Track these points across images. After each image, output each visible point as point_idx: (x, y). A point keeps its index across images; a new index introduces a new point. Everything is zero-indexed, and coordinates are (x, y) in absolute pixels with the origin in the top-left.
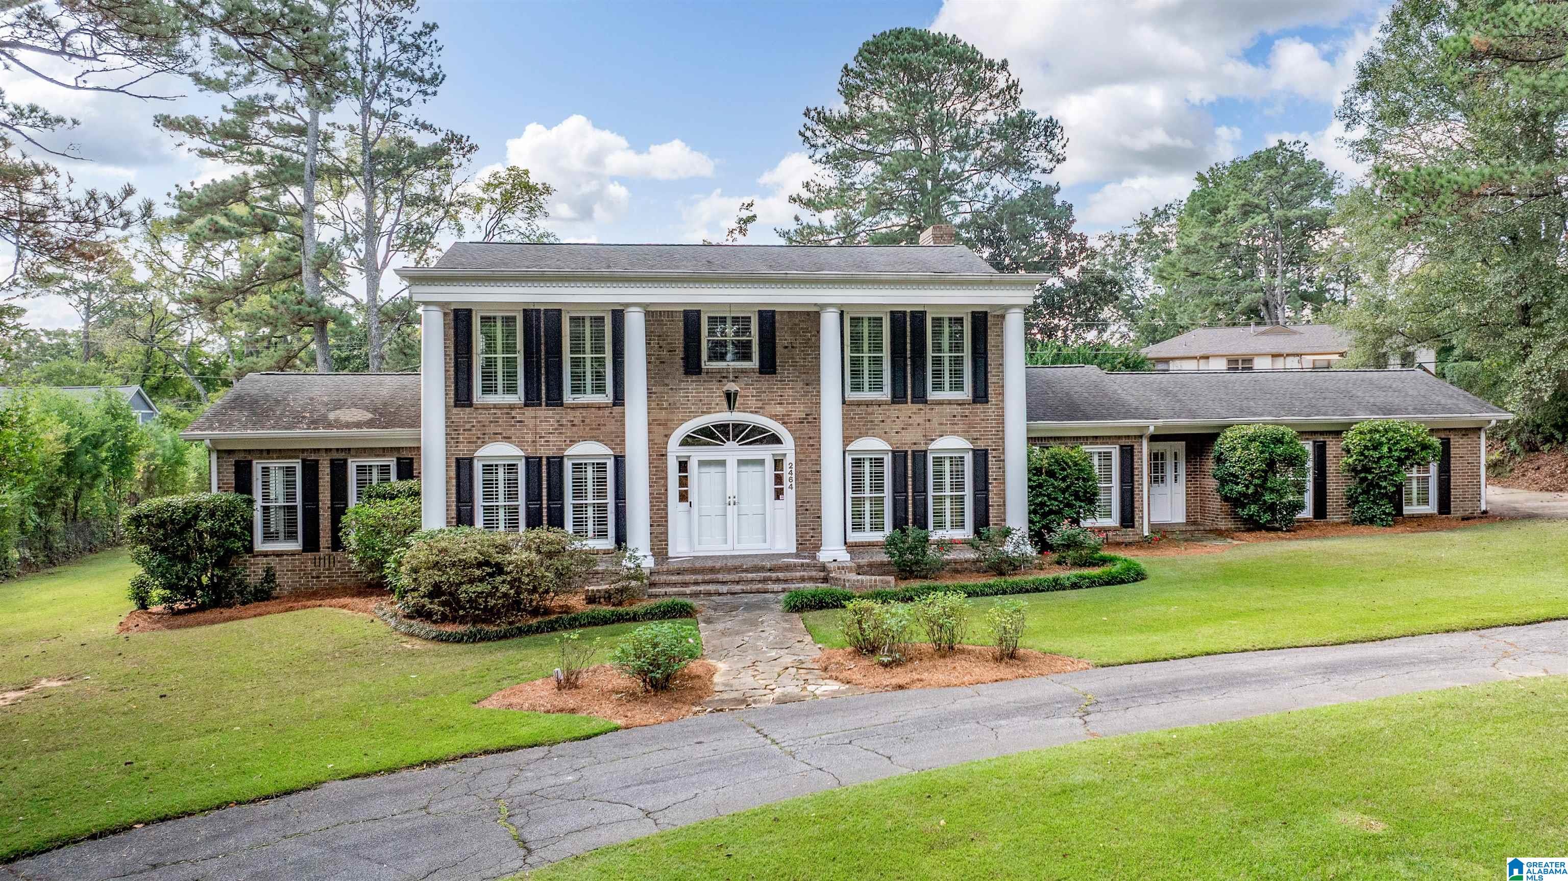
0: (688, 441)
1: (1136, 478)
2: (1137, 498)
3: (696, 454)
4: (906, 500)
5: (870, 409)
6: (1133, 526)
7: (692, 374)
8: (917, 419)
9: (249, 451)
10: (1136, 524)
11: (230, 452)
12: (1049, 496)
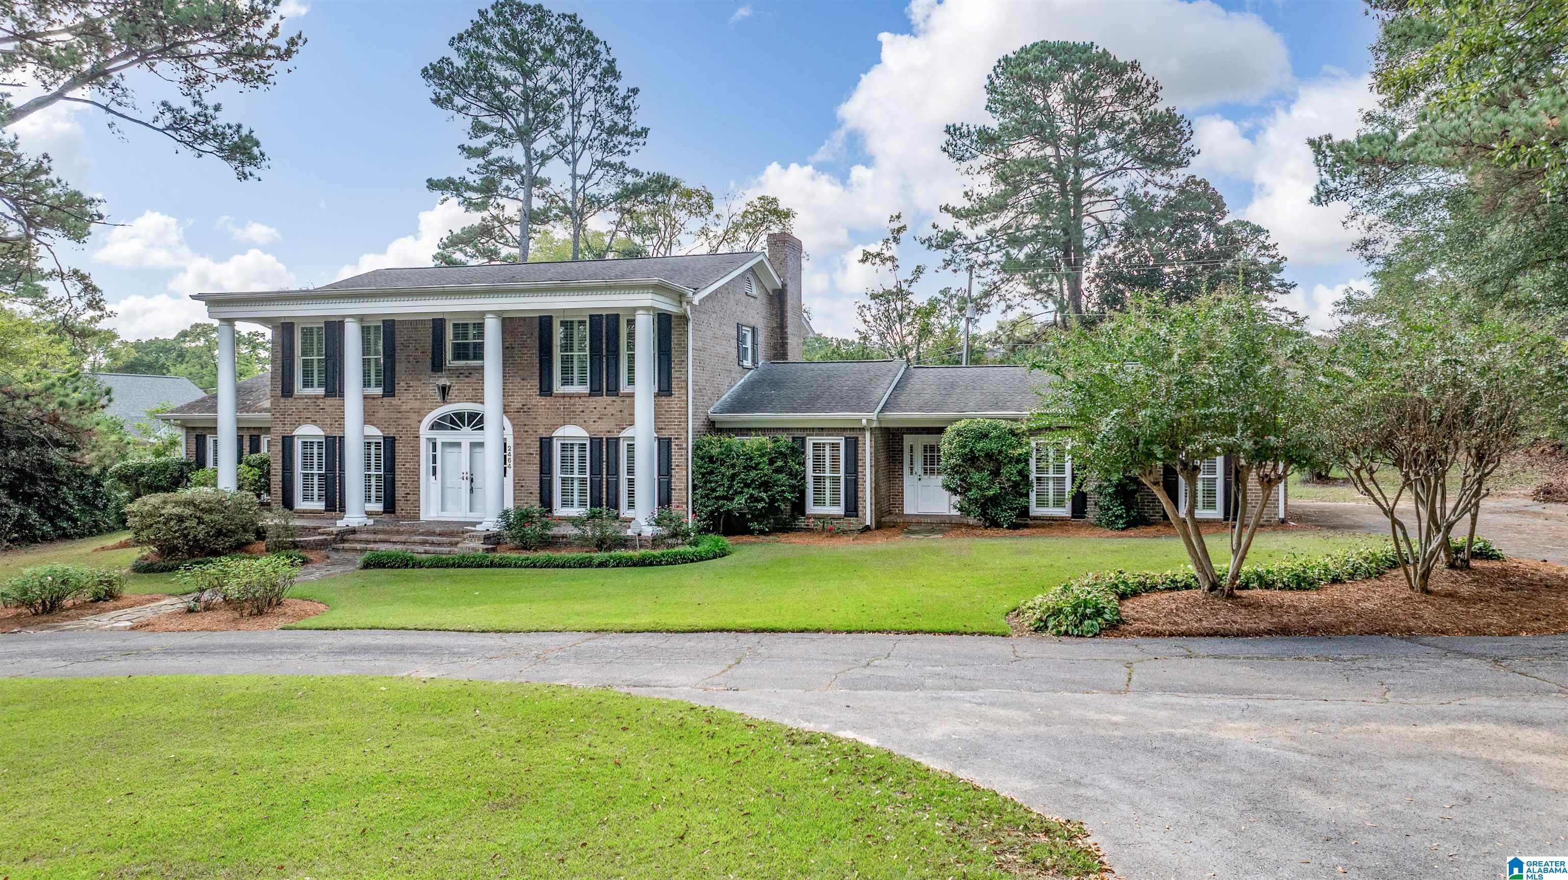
0: (437, 426)
1: (860, 469)
2: (860, 488)
3: (442, 437)
4: (601, 481)
5: (572, 401)
6: (857, 516)
7: (438, 370)
9: (204, 428)
10: (860, 514)
11: (194, 428)
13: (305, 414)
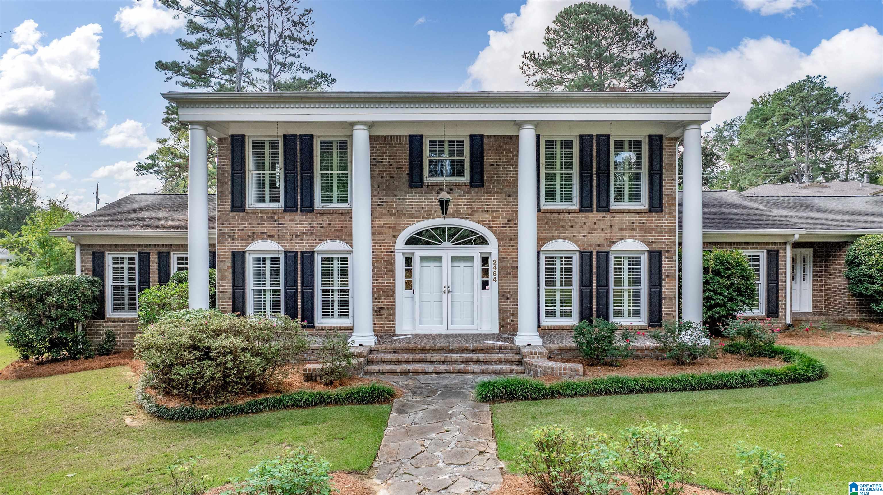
0: (412, 241)
1: (780, 277)
2: (781, 293)
3: (419, 252)
4: (591, 292)
5: (561, 217)
6: (777, 317)
7: (416, 187)
8: (600, 225)
9: (103, 245)
10: (780, 314)
11: (90, 246)
12: (715, 291)
13: (260, 229)
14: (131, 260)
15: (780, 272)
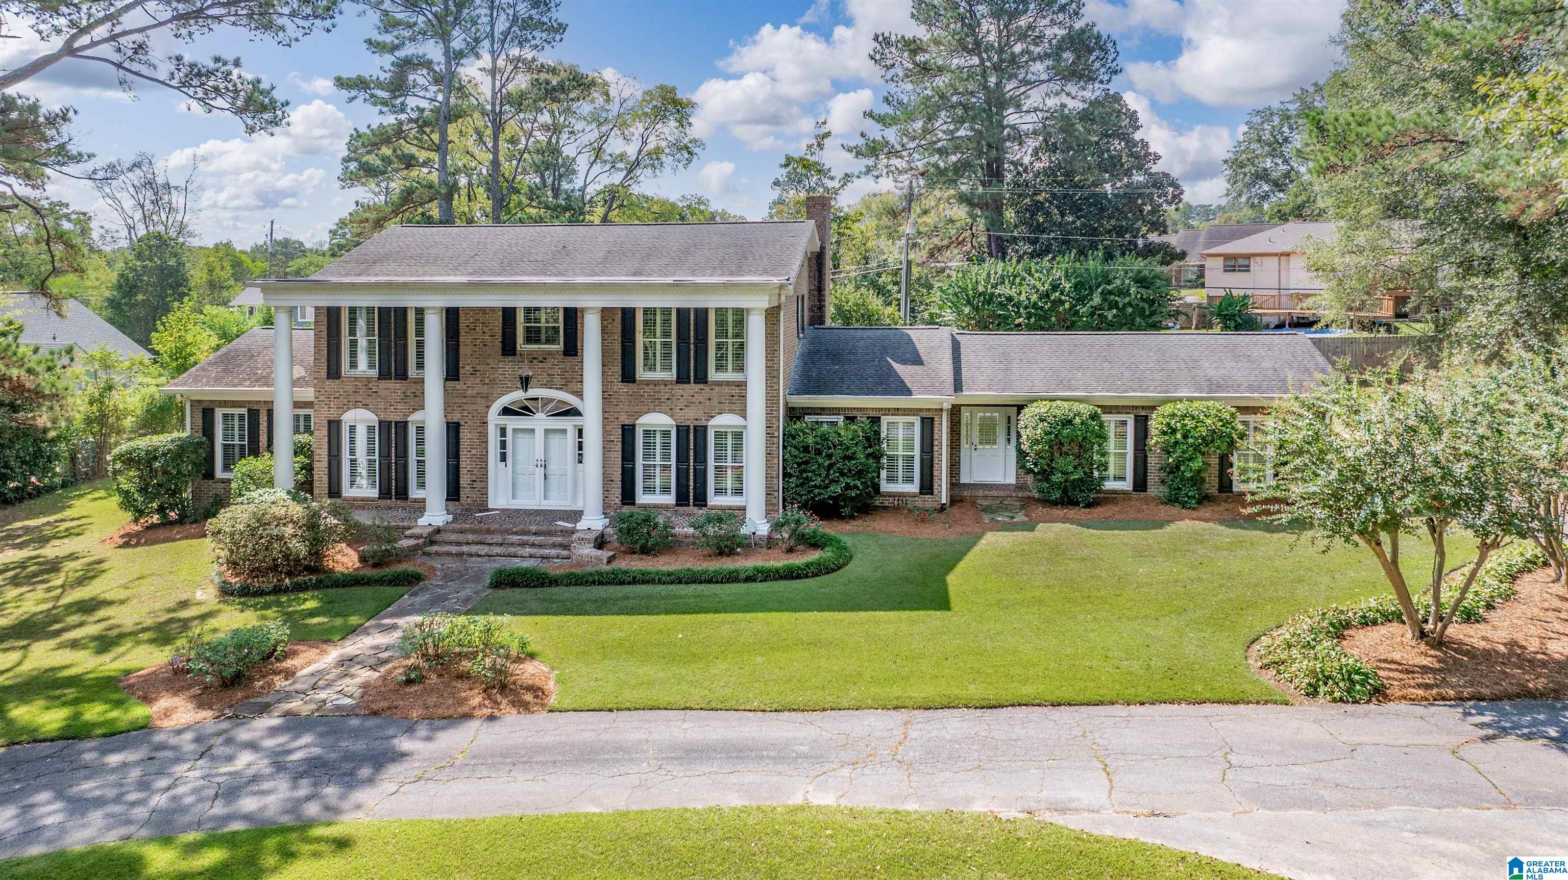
0: (506, 411)
1: (936, 448)
2: (936, 467)
3: (512, 423)
4: (688, 469)
5: (657, 388)
6: (932, 494)
7: (509, 355)
8: (699, 398)
9: (214, 402)
10: (935, 491)
11: (199, 402)
12: (813, 471)
13: (355, 398)
14: (241, 417)
15: (936, 443)
